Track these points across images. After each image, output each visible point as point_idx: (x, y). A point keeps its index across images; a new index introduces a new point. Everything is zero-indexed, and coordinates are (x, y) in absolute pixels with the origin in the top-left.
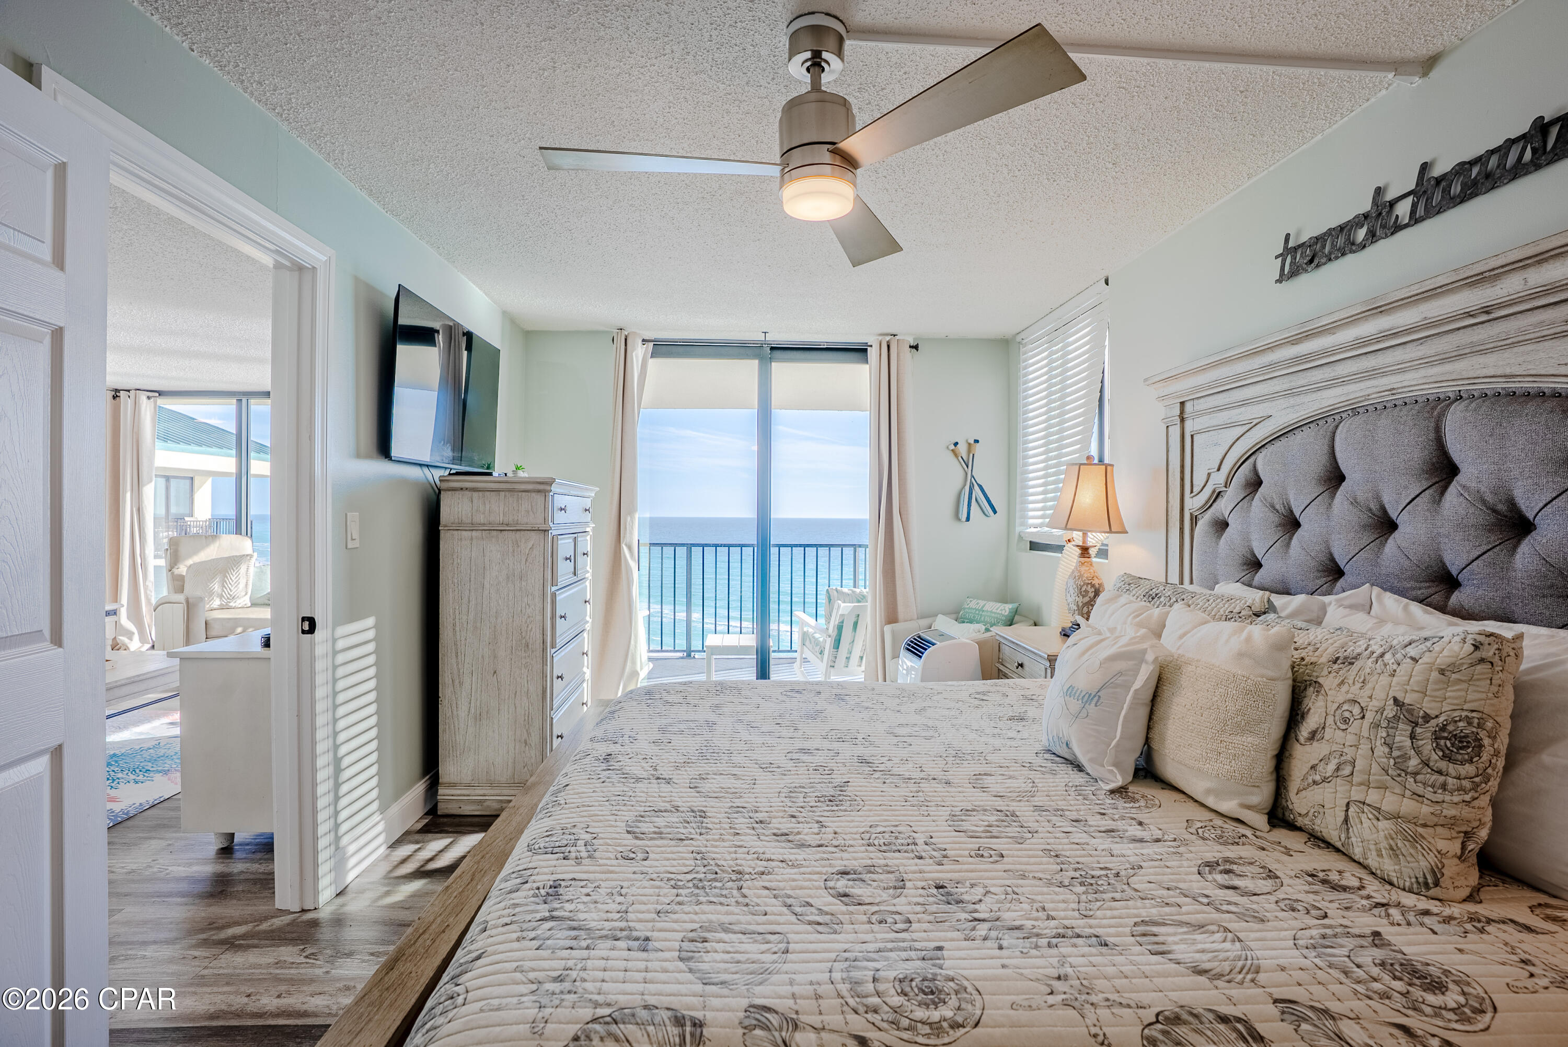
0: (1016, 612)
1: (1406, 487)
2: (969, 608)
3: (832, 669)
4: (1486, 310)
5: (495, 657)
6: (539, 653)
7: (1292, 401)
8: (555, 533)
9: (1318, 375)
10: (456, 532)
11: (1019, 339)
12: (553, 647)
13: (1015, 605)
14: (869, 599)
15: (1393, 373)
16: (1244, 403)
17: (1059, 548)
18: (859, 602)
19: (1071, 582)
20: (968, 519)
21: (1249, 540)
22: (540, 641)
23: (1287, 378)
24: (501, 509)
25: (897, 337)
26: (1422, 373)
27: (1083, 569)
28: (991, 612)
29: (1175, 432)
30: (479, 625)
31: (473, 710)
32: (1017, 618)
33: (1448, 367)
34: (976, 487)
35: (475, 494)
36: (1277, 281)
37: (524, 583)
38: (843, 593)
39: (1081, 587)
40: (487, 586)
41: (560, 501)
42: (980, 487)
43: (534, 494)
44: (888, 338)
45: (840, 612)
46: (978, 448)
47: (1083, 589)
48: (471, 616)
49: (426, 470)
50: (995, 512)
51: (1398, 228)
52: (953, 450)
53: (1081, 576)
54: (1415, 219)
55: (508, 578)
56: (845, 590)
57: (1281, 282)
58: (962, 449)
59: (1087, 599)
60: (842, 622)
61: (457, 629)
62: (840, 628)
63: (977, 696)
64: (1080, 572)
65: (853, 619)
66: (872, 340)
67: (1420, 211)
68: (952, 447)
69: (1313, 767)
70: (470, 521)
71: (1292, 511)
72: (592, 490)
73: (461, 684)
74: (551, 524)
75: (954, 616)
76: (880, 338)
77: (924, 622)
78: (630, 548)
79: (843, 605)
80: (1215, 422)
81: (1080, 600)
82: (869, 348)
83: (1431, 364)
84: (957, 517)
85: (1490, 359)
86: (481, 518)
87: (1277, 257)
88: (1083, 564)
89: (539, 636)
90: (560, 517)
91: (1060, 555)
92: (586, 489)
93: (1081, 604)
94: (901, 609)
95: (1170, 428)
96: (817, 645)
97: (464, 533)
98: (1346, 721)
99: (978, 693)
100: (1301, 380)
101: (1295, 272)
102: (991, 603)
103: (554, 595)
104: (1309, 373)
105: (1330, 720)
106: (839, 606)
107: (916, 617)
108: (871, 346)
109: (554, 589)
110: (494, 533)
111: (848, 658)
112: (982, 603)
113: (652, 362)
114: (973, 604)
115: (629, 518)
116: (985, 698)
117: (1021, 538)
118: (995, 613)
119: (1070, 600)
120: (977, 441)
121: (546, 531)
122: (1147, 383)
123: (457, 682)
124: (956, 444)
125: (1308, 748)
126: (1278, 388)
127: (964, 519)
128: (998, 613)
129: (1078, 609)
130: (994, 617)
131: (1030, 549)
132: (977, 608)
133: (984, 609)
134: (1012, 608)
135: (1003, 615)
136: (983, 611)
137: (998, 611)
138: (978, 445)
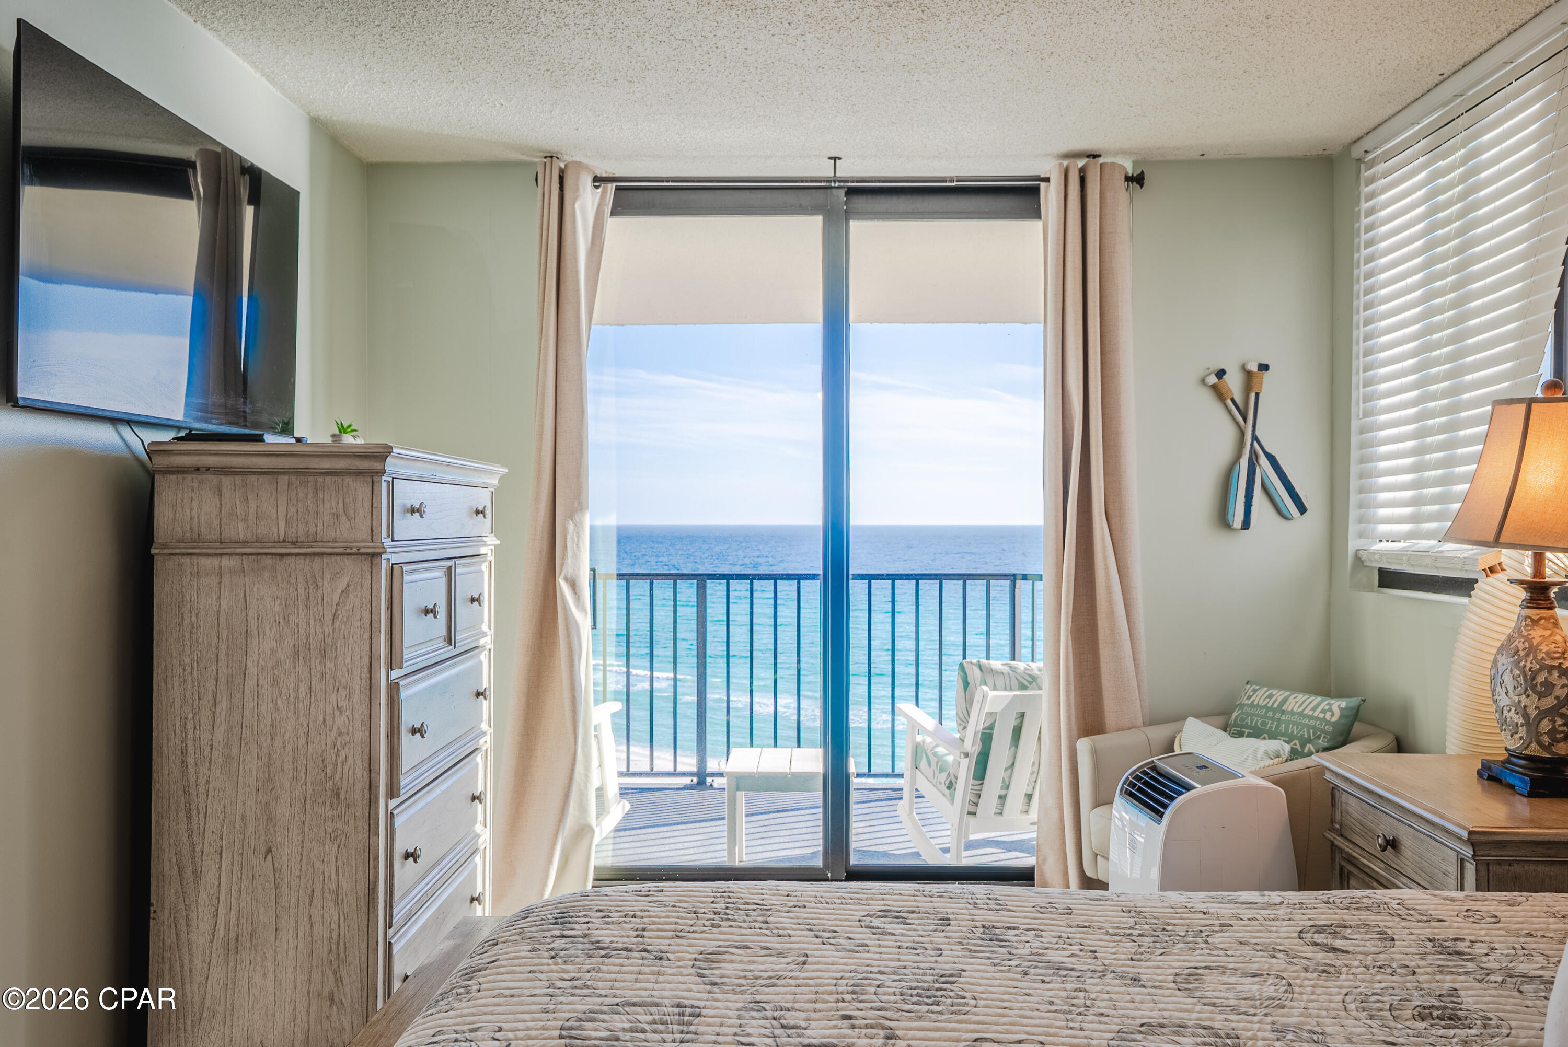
0: (1354, 716)
2: (1252, 705)
3: (971, 819)
5: (270, 819)
6: (360, 810)
8: (395, 559)
10: (186, 560)
11: (1357, 152)
12: (393, 792)
13: (1354, 702)
14: (1046, 682)
17: (1464, 586)
18: (1023, 687)
19: (1505, 661)
20: (1246, 525)
22: (362, 783)
24: (282, 510)
25: (1101, 160)
27: (1537, 634)
28: (1301, 714)
30: (235, 751)
31: (221, 932)
32: (1357, 728)
34: (1263, 461)
35: (227, 481)
37: (330, 665)
38: (993, 672)
39: (1534, 675)
40: (252, 670)
41: (407, 493)
42: (1272, 459)
43: (348, 480)
44: (1081, 163)
45: (987, 709)
46: (1268, 384)
47: (1541, 678)
48: (220, 735)
49: (126, 432)
50: (1302, 509)
52: (1214, 387)
53: (1532, 650)
55: (296, 653)
56: (996, 664)
58: (1234, 382)
59: (1549, 702)
60: (991, 727)
61: (190, 760)
62: (987, 738)
63: (1319, 938)
64: (1527, 639)
65: (1013, 722)
66: (1049, 167)
68: (1213, 380)
70: (214, 536)
72: (491, 473)
73: (197, 875)
74: (387, 542)
75: (1220, 720)
76: (1065, 163)
77: (1159, 733)
78: (573, 585)
79: (992, 694)
81: (1532, 704)
82: (1043, 185)
84: (1223, 520)
86: (240, 531)
88: (1535, 622)
89: (361, 774)
90: (407, 527)
91: (1464, 600)
92: (476, 469)
93: (1533, 713)
94: (1109, 704)
96: (942, 770)
97: (204, 561)
99: (1320, 929)
102: (1301, 697)
103: (394, 688)
106: (984, 698)
107: (1140, 721)
108: (1047, 180)
109: (394, 674)
110: (268, 561)
111: (1002, 798)
112: (1279, 695)
113: (613, 224)
114: (1260, 697)
115: (571, 527)
116: (1338, 943)
117: (1358, 561)
118: (1311, 717)
119: (1504, 701)
120: (1264, 367)
121: (374, 556)
123: (188, 872)
124: (1221, 374)
127: (1238, 524)
128: (1317, 718)
129: (1527, 723)
130: (1309, 727)
131: (1381, 585)
132: (1269, 705)
133: (1284, 708)
134: (1346, 709)
135: (1328, 723)
136: (1283, 712)
137: (1315, 714)
138: (1266, 375)
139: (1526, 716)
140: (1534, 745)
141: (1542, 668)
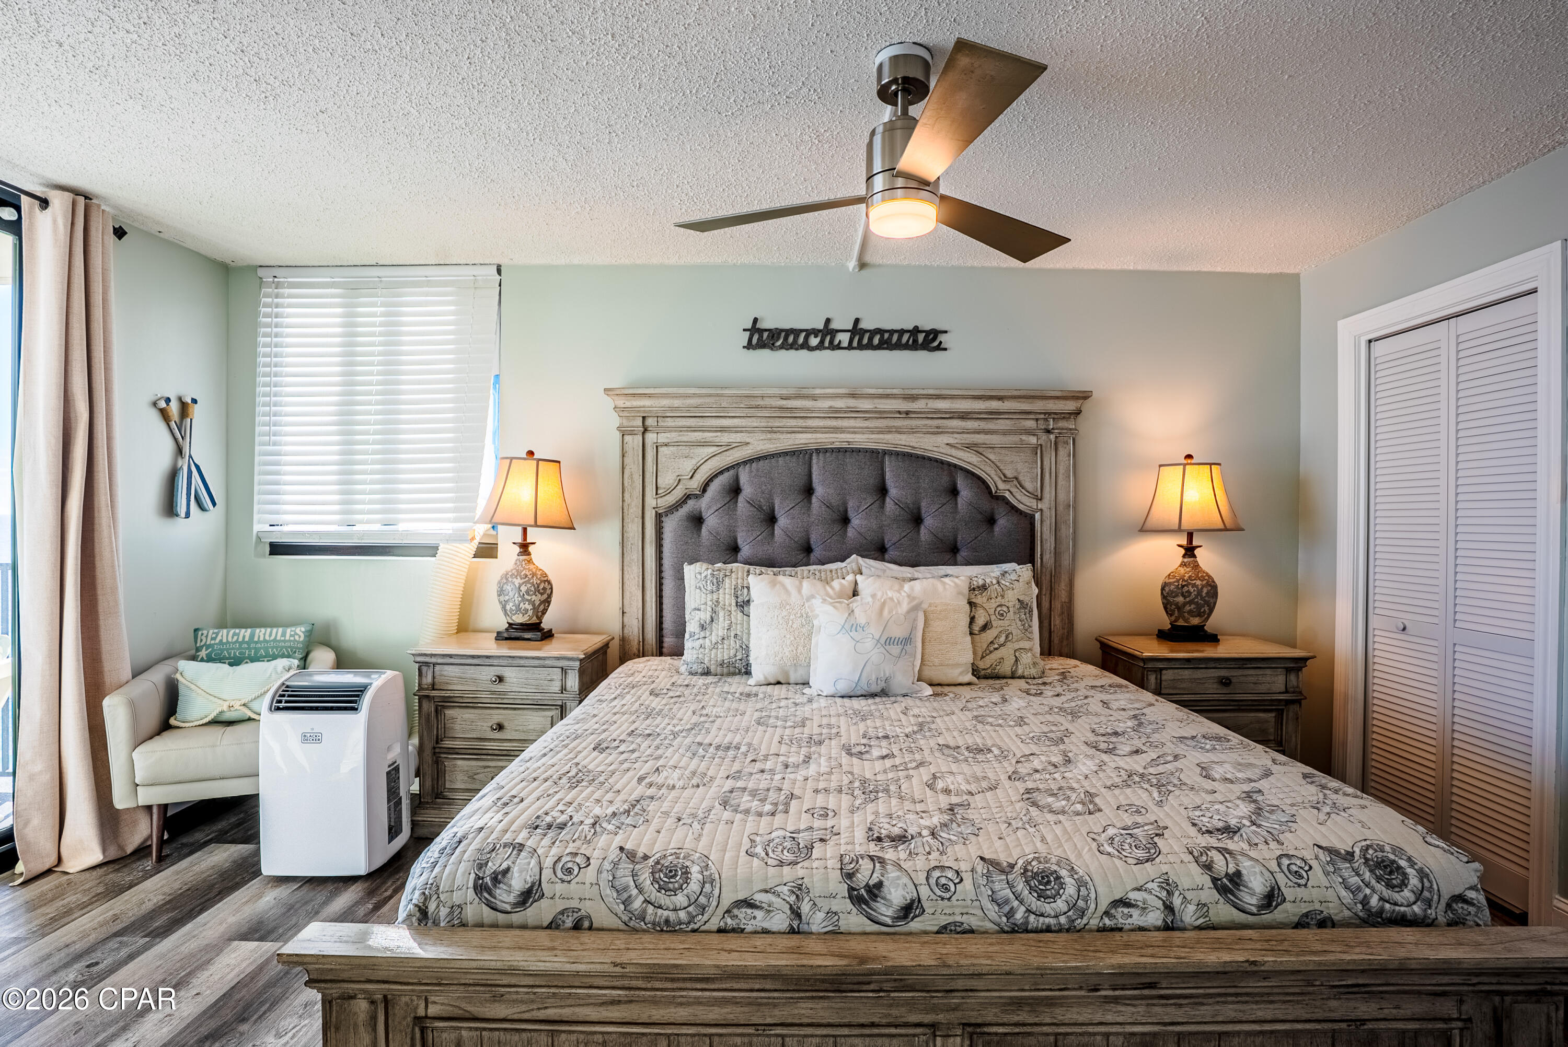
1: (865, 499)
4: (907, 413)
7: (769, 436)
9: (793, 422)
15: (849, 432)
16: (723, 429)
20: (188, 515)
21: (735, 532)
23: (764, 420)
25: (97, 205)
26: (866, 436)
29: (634, 442)
33: (881, 436)
34: (194, 468)
36: (744, 347)
42: (197, 467)
46: (197, 413)
50: (214, 504)
51: (839, 347)
52: (162, 410)
54: (850, 347)
57: (748, 349)
58: (174, 407)
67: (855, 344)
68: (163, 404)
69: (992, 642)
71: (773, 511)
80: (685, 439)
83: (872, 433)
85: (903, 437)
87: (744, 330)
95: (627, 438)
98: (1002, 615)
100: (777, 423)
101: (762, 345)
102: (266, 630)
104: (784, 420)
105: (993, 617)
112: (244, 632)
117: (258, 538)
118: (285, 641)
120: (194, 401)
122: (610, 393)
124: (168, 400)
125: (983, 635)
126: (755, 424)
127: (183, 515)
128: (290, 641)
129: (534, 608)
130: (286, 648)
131: (272, 553)
132: (240, 639)
133: (256, 639)
134: (306, 631)
135: (298, 642)
136: (256, 643)
137: (287, 638)
138: (196, 406)
139: (534, 605)
140: (535, 618)
141: (541, 581)
